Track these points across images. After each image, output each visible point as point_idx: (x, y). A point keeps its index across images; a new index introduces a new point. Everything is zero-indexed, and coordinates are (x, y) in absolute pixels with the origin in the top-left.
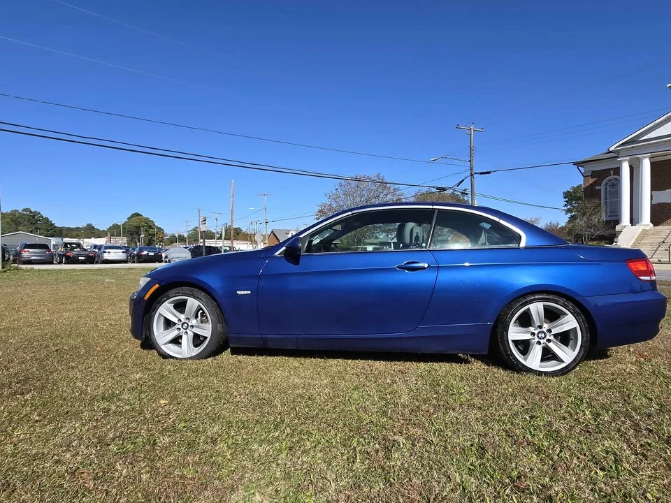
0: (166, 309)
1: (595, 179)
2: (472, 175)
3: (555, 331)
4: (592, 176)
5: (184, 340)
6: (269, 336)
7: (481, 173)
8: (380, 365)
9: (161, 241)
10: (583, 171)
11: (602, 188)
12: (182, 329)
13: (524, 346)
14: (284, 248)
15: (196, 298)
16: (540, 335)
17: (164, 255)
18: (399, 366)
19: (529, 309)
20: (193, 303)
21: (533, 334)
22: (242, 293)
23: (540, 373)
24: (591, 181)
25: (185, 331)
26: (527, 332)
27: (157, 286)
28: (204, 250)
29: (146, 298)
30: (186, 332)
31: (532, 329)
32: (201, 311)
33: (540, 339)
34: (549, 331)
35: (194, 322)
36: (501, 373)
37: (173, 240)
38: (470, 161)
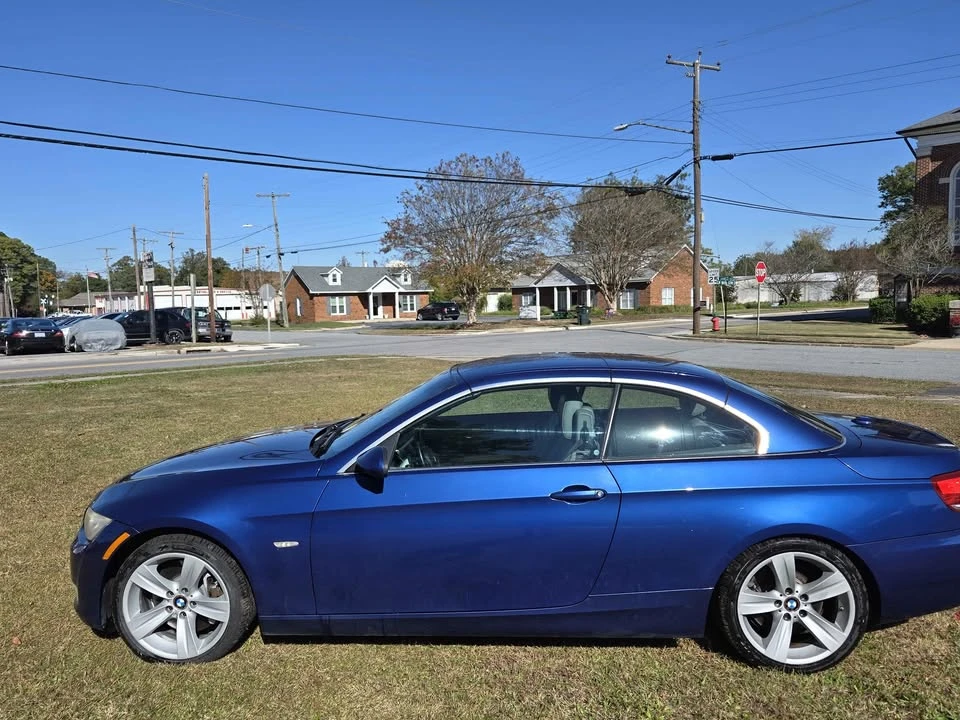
0: (145, 576)
1: (939, 163)
2: (696, 162)
3: (813, 598)
4: (933, 158)
5: (181, 626)
6: (333, 617)
7: (715, 158)
8: (526, 657)
10: (914, 147)
11: (951, 180)
12: (175, 608)
13: (764, 624)
14: (354, 461)
15: (200, 555)
16: (789, 604)
17: (66, 332)
18: (555, 658)
19: (771, 563)
20: (193, 564)
21: (778, 602)
22: (284, 544)
23: (789, 669)
24: (931, 166)
25: (181, 611)
26: (768, 601)
27: (126, 536)
28: (152, 322)
29: (107, 556)
30: (185, 614)
31: (776, 594)
32: (208, 575)
33: (790, 610)
34: (805, 597)
35: (196, 595)
36: (730, 666)
37: (77, 286)
38: (692, 132)
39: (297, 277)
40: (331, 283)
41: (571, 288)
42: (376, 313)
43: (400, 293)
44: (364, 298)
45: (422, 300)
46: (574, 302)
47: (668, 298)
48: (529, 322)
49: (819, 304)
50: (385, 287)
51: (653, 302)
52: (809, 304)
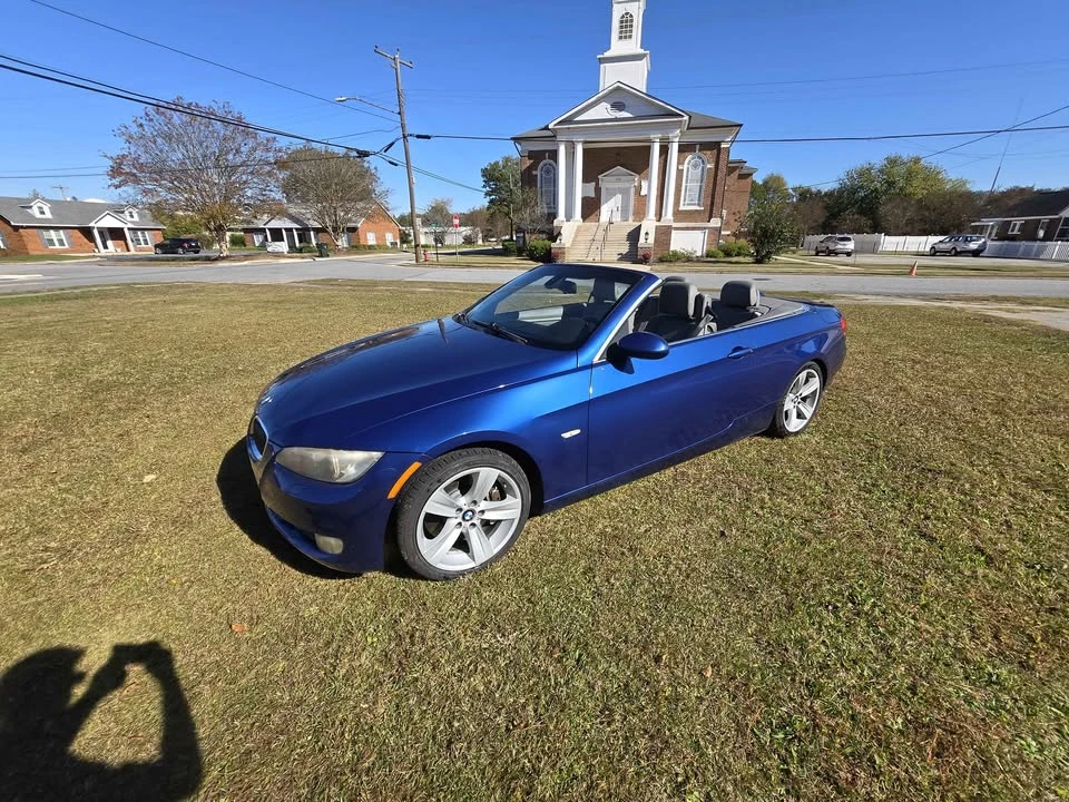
1: (531, 161)
2: (405, 137)
4: (529, 158)
7: (418, 137)
10: (521, 149)
11: (538, 173)
24: (529, 163)
38: (399, 113)
40: (38, 215)
41: (297, 229)
42: (106, 247)
43: (129, 229)
44: (87, 232)
45: (155, 235)
46: (300, 242)
47: (371, 239)
48: (278, 255)
50: (109, 222)
51: (362, 242)
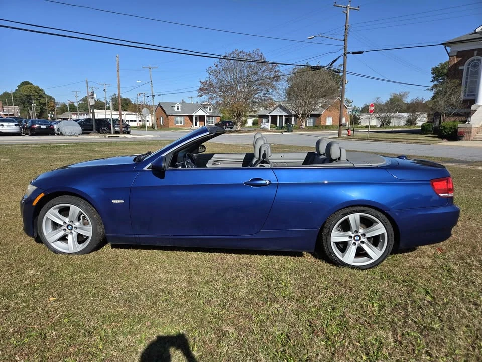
0: (52, 214)
1: (460, 59)
2: (345, 55)
3: (368, 235)
4: (458, 57)
5: (70, 238)
6: (140, 236)
7: (354, 53)
8: (230, 258)
9: (53, 110)
10: (449, 51)
11: (465, 68)
12: (67, 230)
13: (343, 247)
14: (150, 165)
15: (78, 205)
16: (356, 238)
17: (55, 127)
18: (245, 259)
19: (348, 218)
20: (75, 209)
21: (351, 237)
22: (116, 201)
23: (353, 267)
24: (456, 60)
25: (70, 231)
26: (346, 236)
27: (42, 195)
28: (94, 123)
29: (34, 203)
30: (72, 233)
31: (350, 233)
32: (83, 215)
33: (356, 241)
34: (364, 235)
35: (77, 224)
36: (326, 266)
37: (64, 109)
38: (344, 40)
39: (161, 107)
40: (176, 110)
41: (285, 116)
42: (196, 125)
43: (207, 116)
44: (191, 117)
45: (217, 119)
46: (286, 122)
47: (329, 121)
48: (265, 130)
49: (399, 127)
50: (201, 113)
51: (322, 123)
52: (395, 127)
